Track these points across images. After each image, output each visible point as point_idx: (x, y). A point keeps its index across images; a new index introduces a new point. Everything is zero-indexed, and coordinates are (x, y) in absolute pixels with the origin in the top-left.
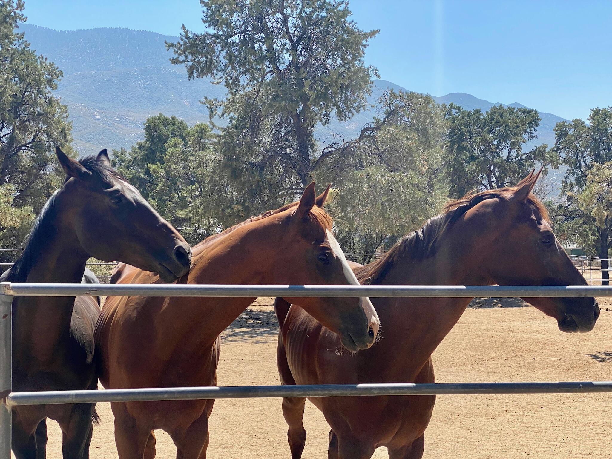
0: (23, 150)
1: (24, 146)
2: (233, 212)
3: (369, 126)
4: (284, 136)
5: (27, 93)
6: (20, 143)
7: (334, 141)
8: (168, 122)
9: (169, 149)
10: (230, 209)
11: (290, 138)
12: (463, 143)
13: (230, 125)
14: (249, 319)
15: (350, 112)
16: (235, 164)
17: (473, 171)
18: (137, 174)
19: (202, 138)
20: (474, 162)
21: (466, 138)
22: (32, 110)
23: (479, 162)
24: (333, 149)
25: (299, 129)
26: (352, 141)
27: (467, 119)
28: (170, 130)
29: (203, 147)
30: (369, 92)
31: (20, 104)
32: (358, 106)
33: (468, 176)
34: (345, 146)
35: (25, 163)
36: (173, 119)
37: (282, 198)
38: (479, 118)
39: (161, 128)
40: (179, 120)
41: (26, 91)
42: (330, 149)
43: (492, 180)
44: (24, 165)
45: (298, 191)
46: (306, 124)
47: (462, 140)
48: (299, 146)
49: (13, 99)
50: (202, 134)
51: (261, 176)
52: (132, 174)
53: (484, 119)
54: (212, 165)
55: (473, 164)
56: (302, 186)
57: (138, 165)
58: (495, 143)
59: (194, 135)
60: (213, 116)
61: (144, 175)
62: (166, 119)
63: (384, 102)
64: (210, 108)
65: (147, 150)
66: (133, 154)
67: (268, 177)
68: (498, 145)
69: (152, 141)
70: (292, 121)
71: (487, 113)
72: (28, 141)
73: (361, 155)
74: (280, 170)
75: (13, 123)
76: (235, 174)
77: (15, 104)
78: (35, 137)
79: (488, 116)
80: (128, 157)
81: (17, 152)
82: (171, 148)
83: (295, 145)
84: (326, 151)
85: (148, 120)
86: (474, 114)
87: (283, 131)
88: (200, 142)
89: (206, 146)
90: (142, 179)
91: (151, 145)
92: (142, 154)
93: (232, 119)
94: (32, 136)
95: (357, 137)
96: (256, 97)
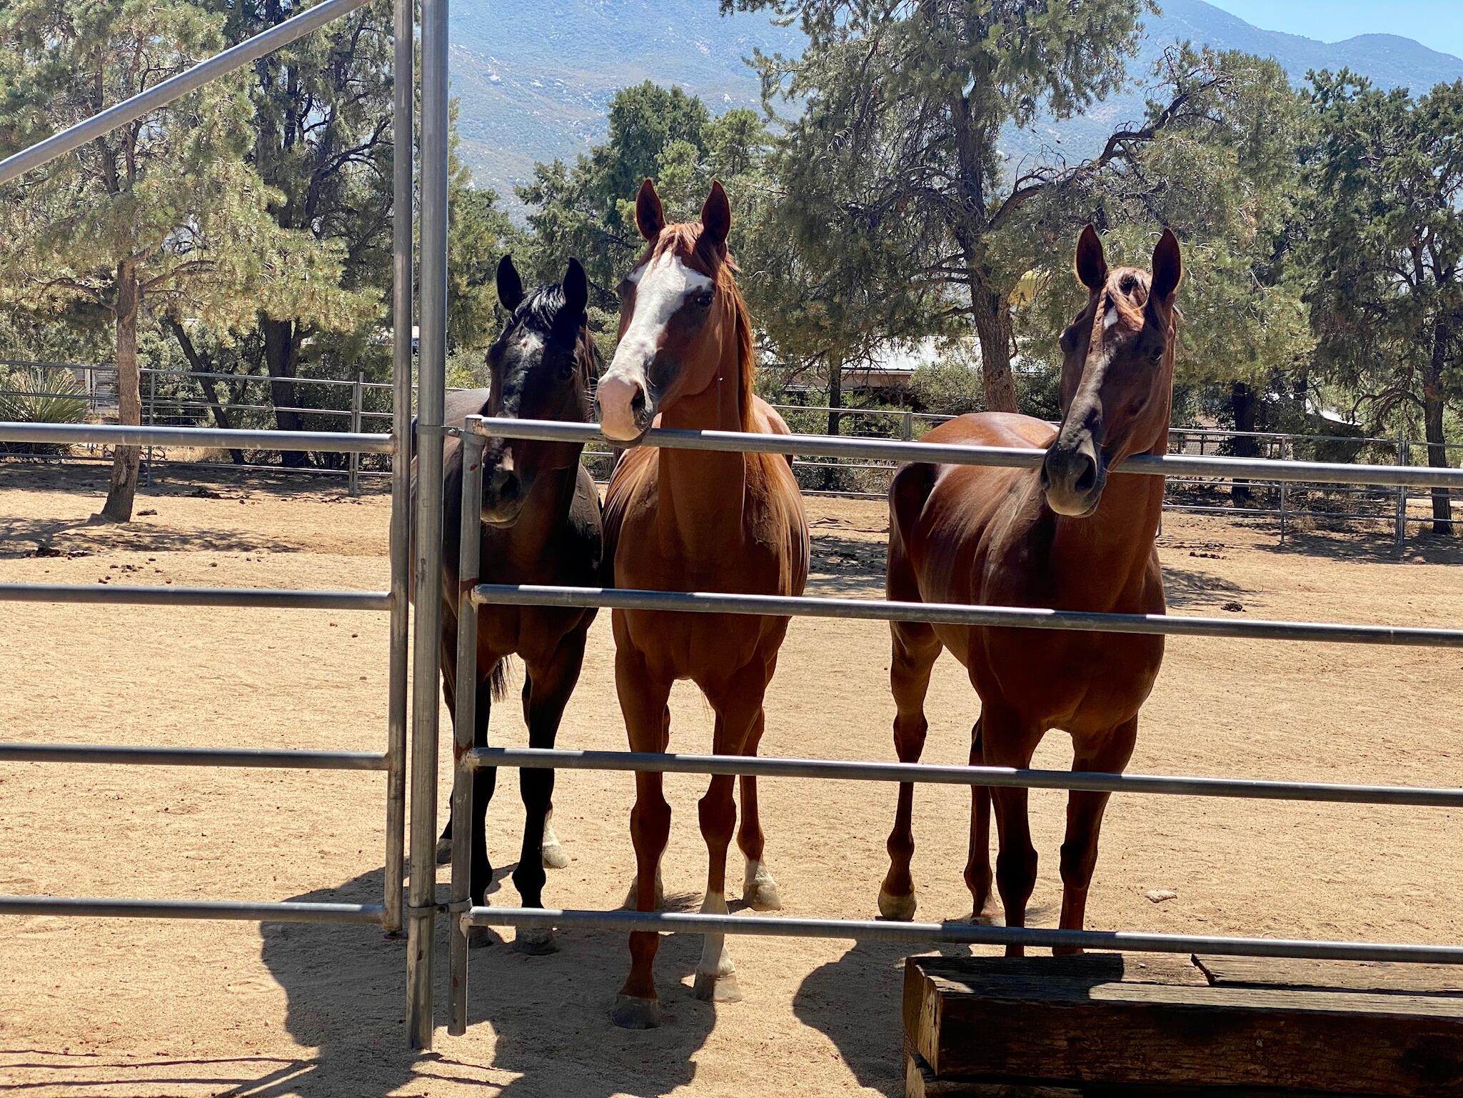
0: (352, 160)
1: (354, 152)
2: (806, 317)
3: (1128, 129)
4: (927, 149)
5: (362, 32)
6: (347, 144)
7: (1042, 163)
8: (663, 103)
9: (666, 167)
10: (799, 310)
11: (943, 154)
12: (1359, 171)
13: (808, 117)
14: (832, 554)
15: (1084, 95)
16: (814, 209)
17: (1379, 238)
18: (590, 221)
19: (741, 143)
20: (1383, 216)
21: (1366, 158)
22: (374, 70)
23: (1393, 217)
24: (1037, 181)
25: (963, 131)
26: (1085, 165)
27: (1374, 113)
28: (668, 121)
29: (743, 166)
30: (1132, 50)
31: (349, 56)
32: (1103, 82)
33: (1365, 253)
34: (1068, 175)
35: (355, 191)
36: (676, 93)
37: (916, 290)
38: (1402, 110)
39: (647, 114)
40: (689, 97)
41: (361, 28)
42: (1032, 182)
43: (1424, 263)
44: (354, 195)
45: (954, 275)
46: (982, 122)
47: (1356, 164)
48: (963, 170)
49: (333, 44)
50: (743, 133)
51: (871, 239)
52: (579, 221)
53: (1415, 114)
54: (761, 209)
55: (1380, 222)
56: (964, 264)
57: (592, 199)
58: (1437, 173)
59: (723, 135)
60: (771, 95)
61: (604, 223)
62: (659, 95)
63: (1165, 71)
64: (766, 77)
65: (613, 166)
66: (581, 173)
67: (888, 242)
68: (1443, 178)
69: (627, 145)
70: (949, 113)
71: (1424, 98)
72: (363, 142)
73: (1102, 198)
74: (914, 224)
75: (334, 99)
76: (812, 232)
77: (336, 57)
78: (377, 132)
79: (1426, 106)
80: (569, 180)
81: (338, 165)
82: (671, 164)
83: (953, 170)
84: (1023, 185)
85: (620, 95)
86: (1390, 102)
87: (927, 135)
88: (738, 153)
89: (748, 162)
90: (599, 232)
91: (623, 154)
92: (600, 174)
93: (812, 104)
94: (372, 130)
95: (1096, 157)
96: (870, 56)
